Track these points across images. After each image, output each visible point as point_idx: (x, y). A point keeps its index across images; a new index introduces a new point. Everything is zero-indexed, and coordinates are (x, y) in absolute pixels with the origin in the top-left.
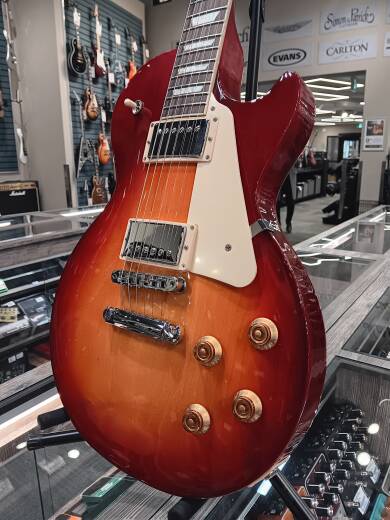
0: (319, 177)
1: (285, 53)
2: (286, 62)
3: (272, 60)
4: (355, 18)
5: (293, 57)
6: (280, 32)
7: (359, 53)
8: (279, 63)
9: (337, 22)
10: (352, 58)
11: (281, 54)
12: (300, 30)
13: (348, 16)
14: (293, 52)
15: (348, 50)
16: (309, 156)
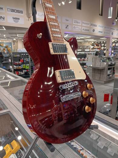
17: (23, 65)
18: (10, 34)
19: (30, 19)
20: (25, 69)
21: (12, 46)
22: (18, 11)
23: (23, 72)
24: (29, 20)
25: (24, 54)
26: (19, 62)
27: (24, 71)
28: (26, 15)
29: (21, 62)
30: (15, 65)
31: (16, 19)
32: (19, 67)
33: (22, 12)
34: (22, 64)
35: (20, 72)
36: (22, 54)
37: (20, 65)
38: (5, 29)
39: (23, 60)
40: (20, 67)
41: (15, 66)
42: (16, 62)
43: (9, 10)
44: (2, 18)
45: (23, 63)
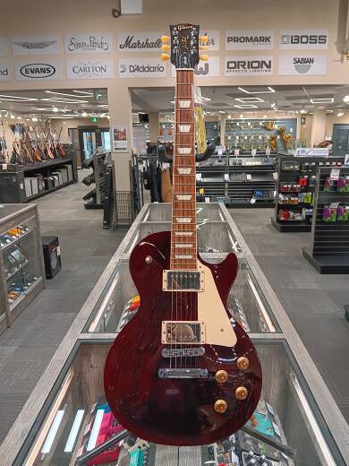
0: (70, 166)
1: (35, 67)
2: (37, 75)
3: (24, 71)
4: (94, 44)
5: (43, 71)
6: (28, 47)
7: (99, 73)
8: (30, 74)
9: (79, 45)
10: (95, 77)
11: (32, 67)
12: (47, 48)
13: (88, 42)
14: (43, 67)
15: (91, 69)
16: (58, 148)
17: (305, 194)
18: (288, 98)
19: (345, 57)
20: (308, 206)
21: (295, 130)
22: (313, 40)
23: (301, 213)
24: (342, 60)
25: (314, 164)
26: (295, 186)
27: (305, 211)
28: (335, 47)
29: (299, 186)
30: (283, 193)
31: (303, 62)
32: (292, 199)
33: (322, 39)
34: (302, 191)
35: (292, 214)
36: (307, 164)
37: (296, 194)
38: (273, 91)
39: (308, 180)
40: (296, 199)
41: (281, 196)
42: (286, 186)
43: (285, 39)
44: (266, 65)
45: (307, 189)
